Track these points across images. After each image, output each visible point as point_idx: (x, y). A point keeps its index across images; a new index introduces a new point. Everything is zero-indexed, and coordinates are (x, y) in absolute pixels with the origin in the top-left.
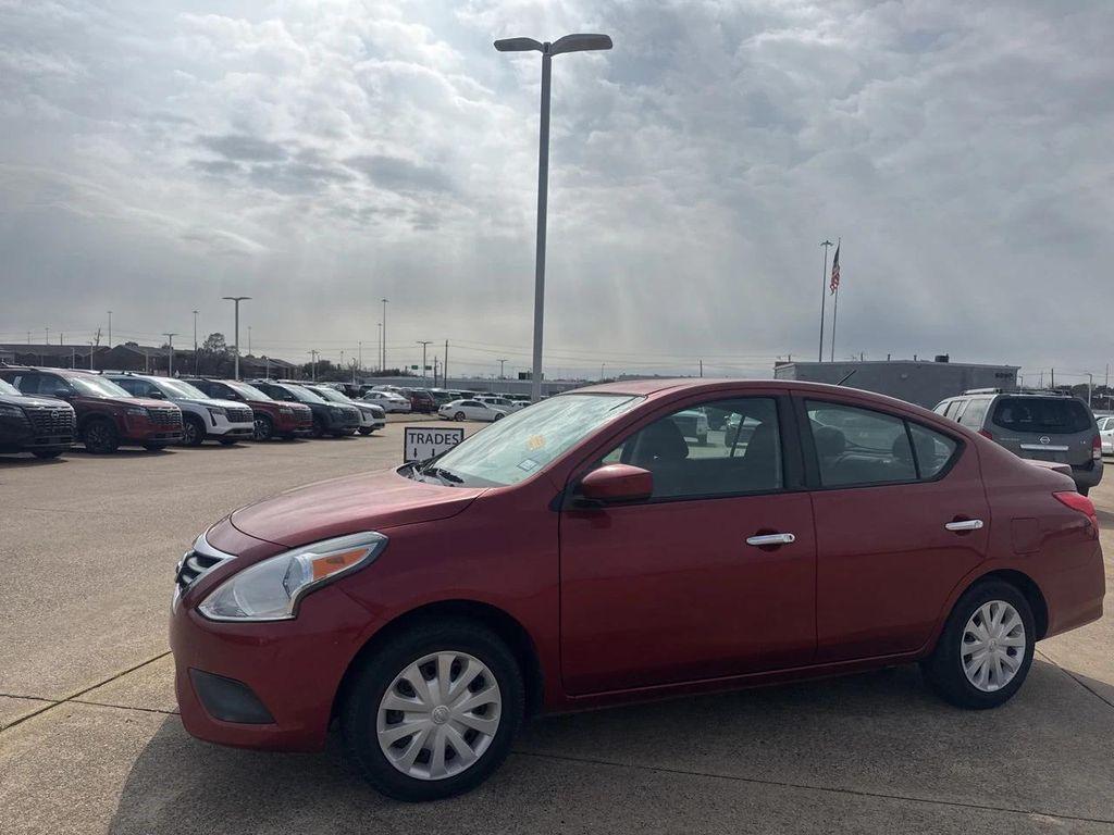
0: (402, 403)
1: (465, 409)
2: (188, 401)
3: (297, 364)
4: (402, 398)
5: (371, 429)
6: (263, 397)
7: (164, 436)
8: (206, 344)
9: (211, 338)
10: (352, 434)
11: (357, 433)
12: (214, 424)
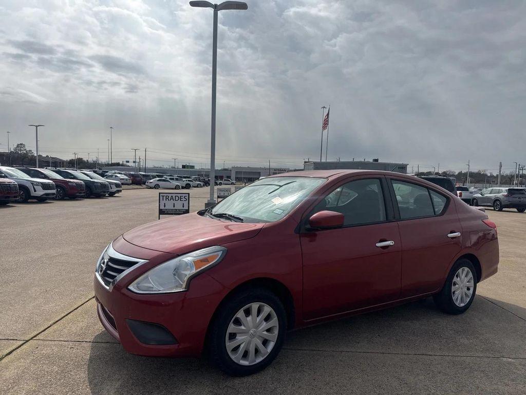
0: (127, 180)
1: (160, 183)
2: (19, 179)
3: (65, 160)
4: (126, 177)
5: (114, 193)
6: (59, 177)
7: (9, 197)
8: (15, 149)
9: (18, 146)
10: (105, 196)
11: (107, 195)
12: (35, 191)
